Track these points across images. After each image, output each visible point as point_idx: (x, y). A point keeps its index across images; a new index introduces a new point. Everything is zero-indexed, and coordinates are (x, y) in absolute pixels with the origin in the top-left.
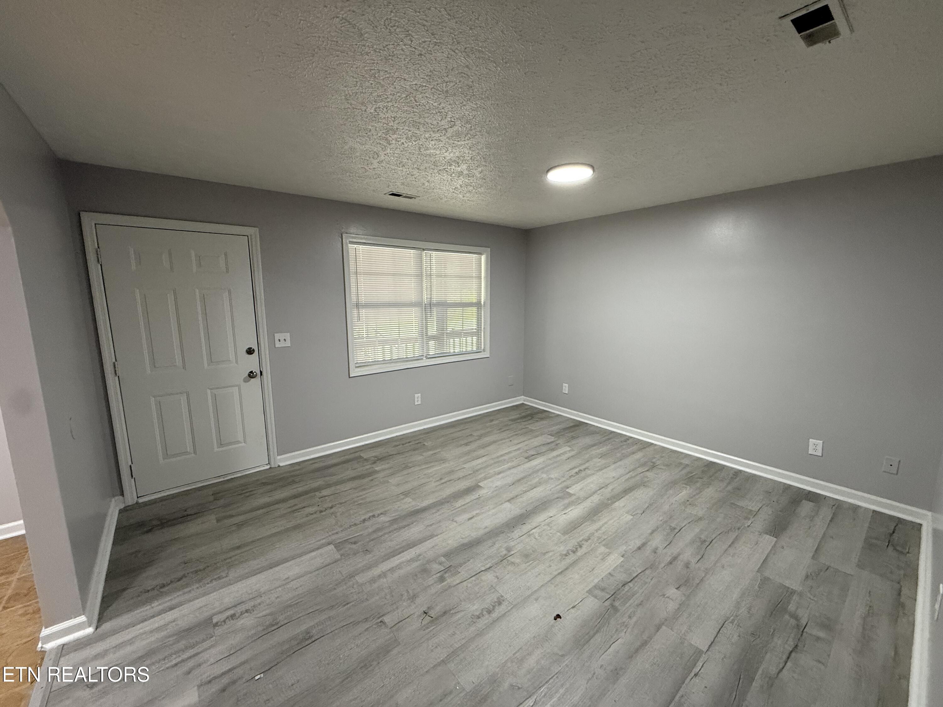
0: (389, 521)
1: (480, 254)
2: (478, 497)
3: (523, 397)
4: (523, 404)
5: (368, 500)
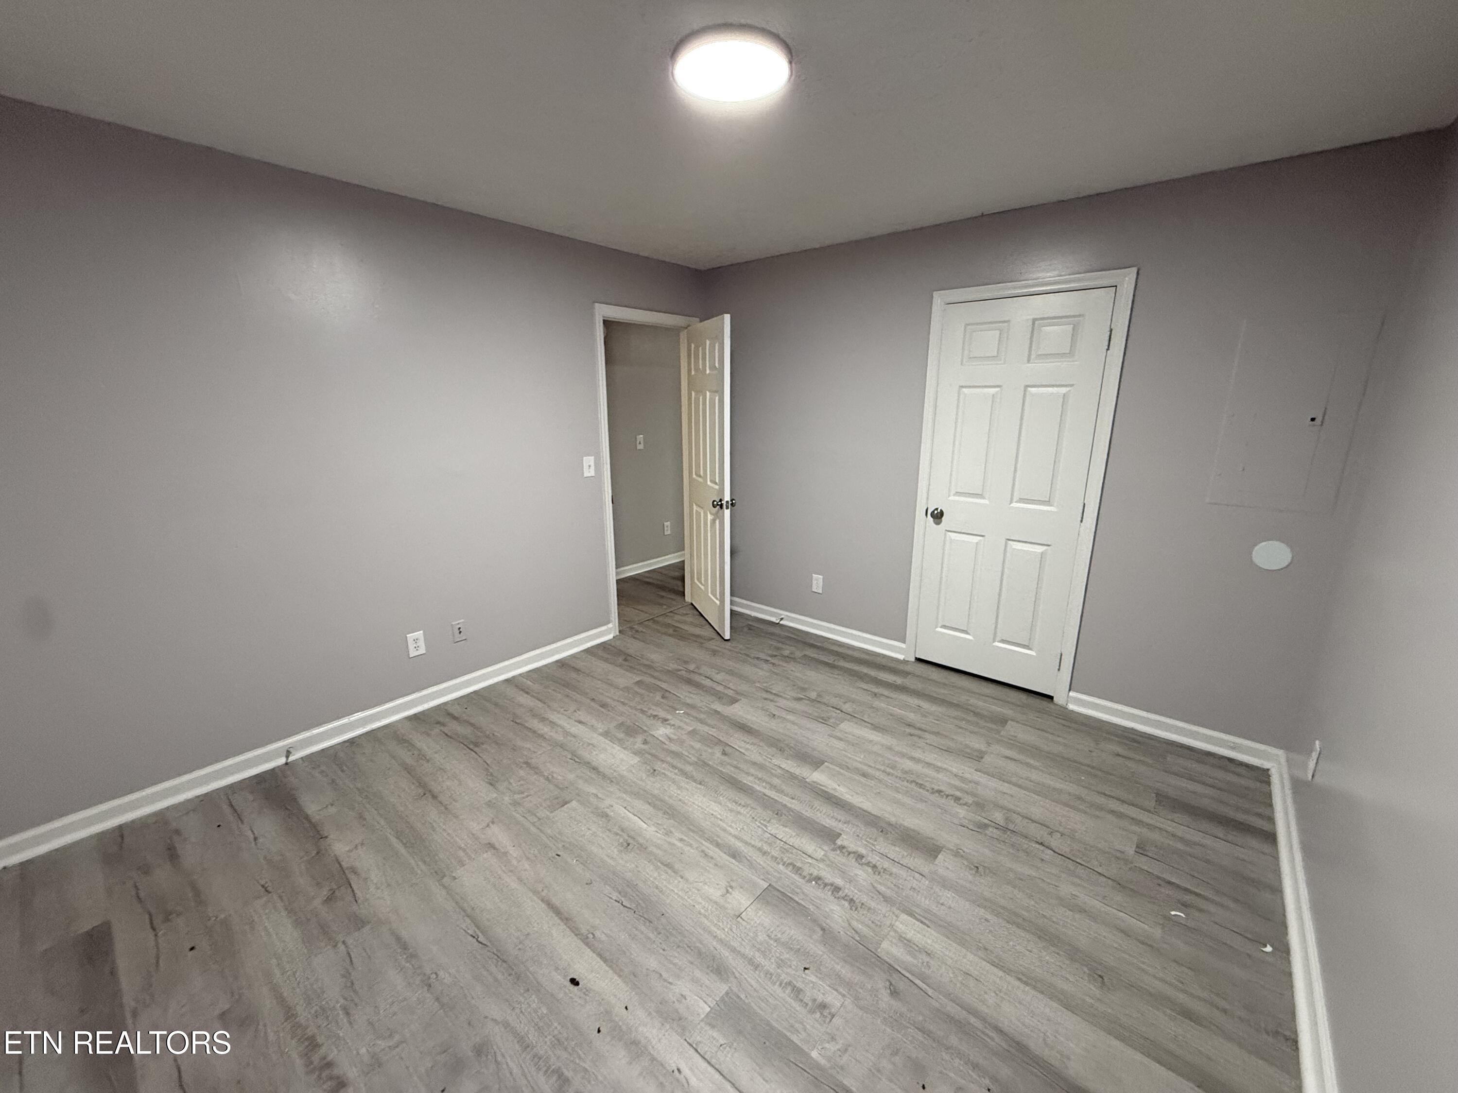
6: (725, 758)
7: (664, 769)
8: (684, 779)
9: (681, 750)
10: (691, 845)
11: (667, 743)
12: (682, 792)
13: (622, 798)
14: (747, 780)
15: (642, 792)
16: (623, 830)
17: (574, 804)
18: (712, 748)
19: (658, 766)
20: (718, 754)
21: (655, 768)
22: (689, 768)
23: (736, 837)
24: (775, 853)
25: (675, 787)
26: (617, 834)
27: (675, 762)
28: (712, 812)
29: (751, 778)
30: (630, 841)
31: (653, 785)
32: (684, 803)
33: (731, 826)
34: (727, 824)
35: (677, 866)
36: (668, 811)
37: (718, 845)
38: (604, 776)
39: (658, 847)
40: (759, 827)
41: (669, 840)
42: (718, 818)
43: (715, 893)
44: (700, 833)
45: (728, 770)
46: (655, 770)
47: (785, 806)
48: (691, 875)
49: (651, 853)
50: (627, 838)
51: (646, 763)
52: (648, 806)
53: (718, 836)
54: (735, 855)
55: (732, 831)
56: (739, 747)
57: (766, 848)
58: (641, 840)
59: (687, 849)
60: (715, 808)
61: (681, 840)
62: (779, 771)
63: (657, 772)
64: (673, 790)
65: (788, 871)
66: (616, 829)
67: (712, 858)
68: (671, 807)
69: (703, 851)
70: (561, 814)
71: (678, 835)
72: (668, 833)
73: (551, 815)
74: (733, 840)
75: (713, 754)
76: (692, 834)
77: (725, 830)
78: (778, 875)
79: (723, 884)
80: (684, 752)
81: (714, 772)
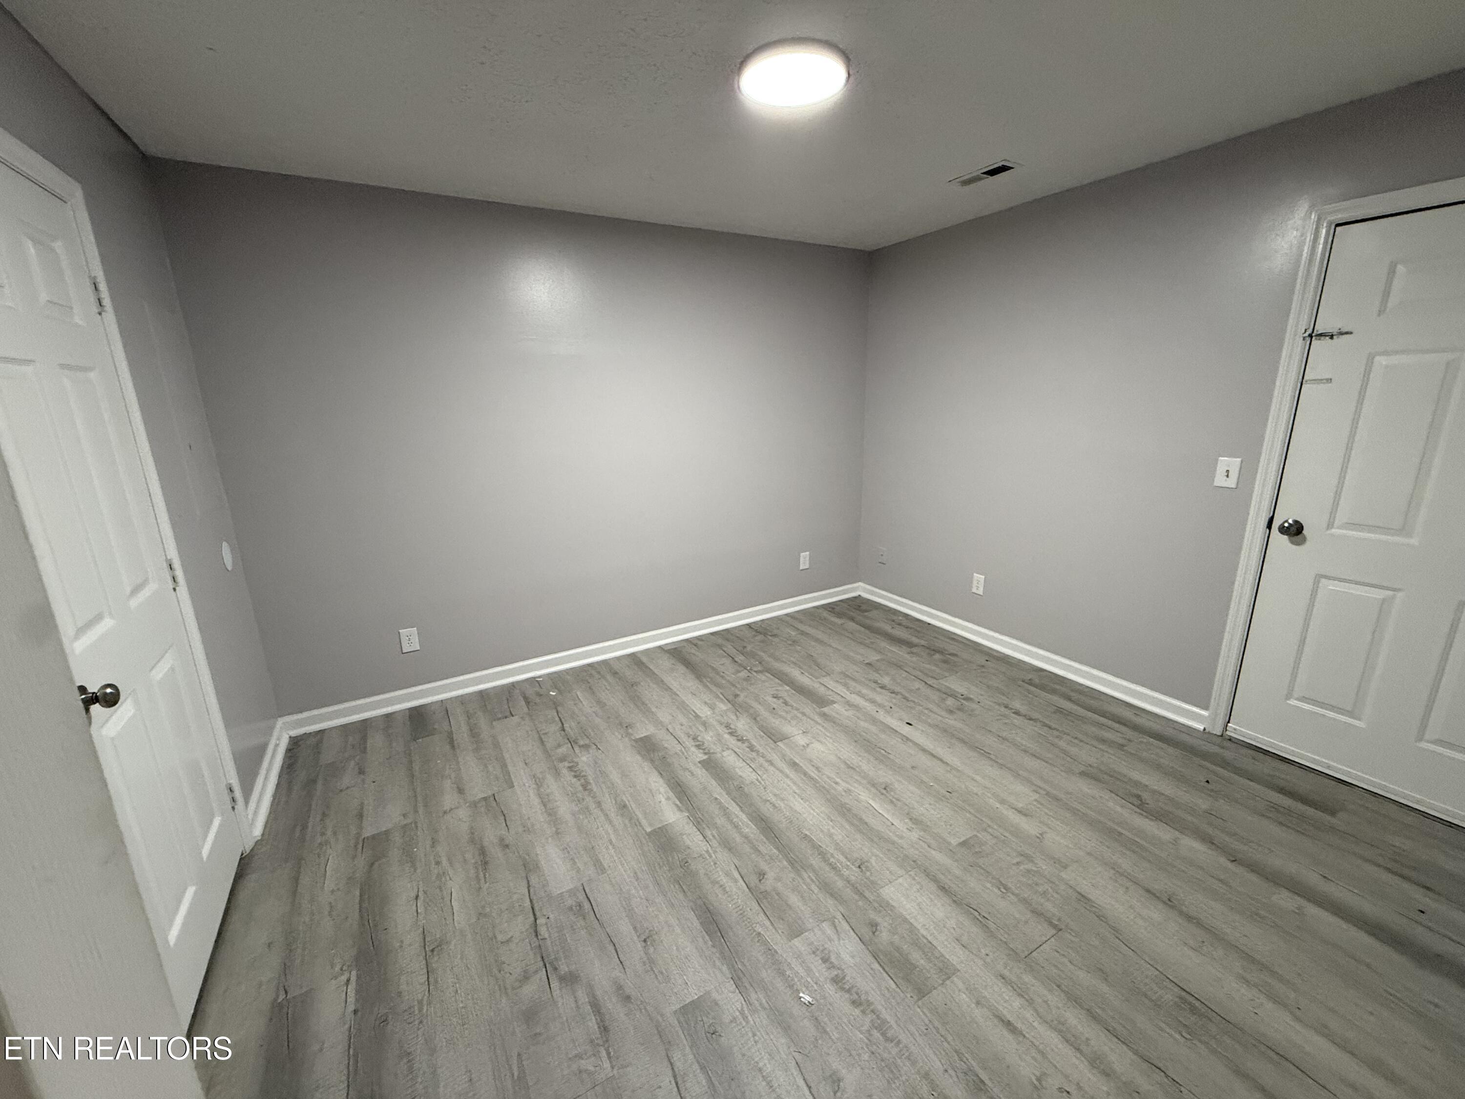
6: (764, 866)
7: (848, 868)
8: (824, 846)
9: (821, 896)
10: (829, 777)
11: (840, 917)
12: (829, 830)
13: (897, 836)
14: (750, 829)
15: (876, 839)
16: (892, 802)
17: (954, 841)
18: (774, 889)
19: (853, 874)
20: (771, 875)
21: (858, 870)
22: (816, 861)
23: (787, 776)
24: (761, 760)
25: (835, 838)
26: (898, 800)
27: (831, 875)
28: (802, 802)
29: (746, 830)
30: (884, 792)
31: (862, 848)
32: (829, 817)
33: (789, 786)
34: (791, 788)
35: (842, 766)
36: (845, 811)
37: (805, 774)
38: (927, 874)
39: (860, 784)
40: (763, 780)
41: (847, 786)
42: (798, 795)
43: (817, 745)
44: (818, 785)
45: (768, 849)
46: (859, 867)
47: (728, 794)
48: (832, 758)
49: (864, 778)
50: (888, 795)
51: (873, 883)
52: (867, 820)
53: (802, 779)
54: (794, 765)
55: (789, 782)
56: (736, 881)
57: (766, 764)
58: (873, 790)
59: (833, 775)
60: (798, 805)
61: (836, 783)
62: (708, 833)
63: (857, 865)
64: (839, 835)
65: (758, 747)
66: (899, 804)
67: (813, 766)
68: (843, 815)
69: (819, 771)
70: (965, 834)
71: (840, 788)
72: (848, 791)
73: (975, 833)
74: (791, 776)
75: (778, 879)
76: (826, 786)
77: (795, 783)
78: (767, 747)
79: (808, 750)
80: (816, 890)
81: (784, 849)
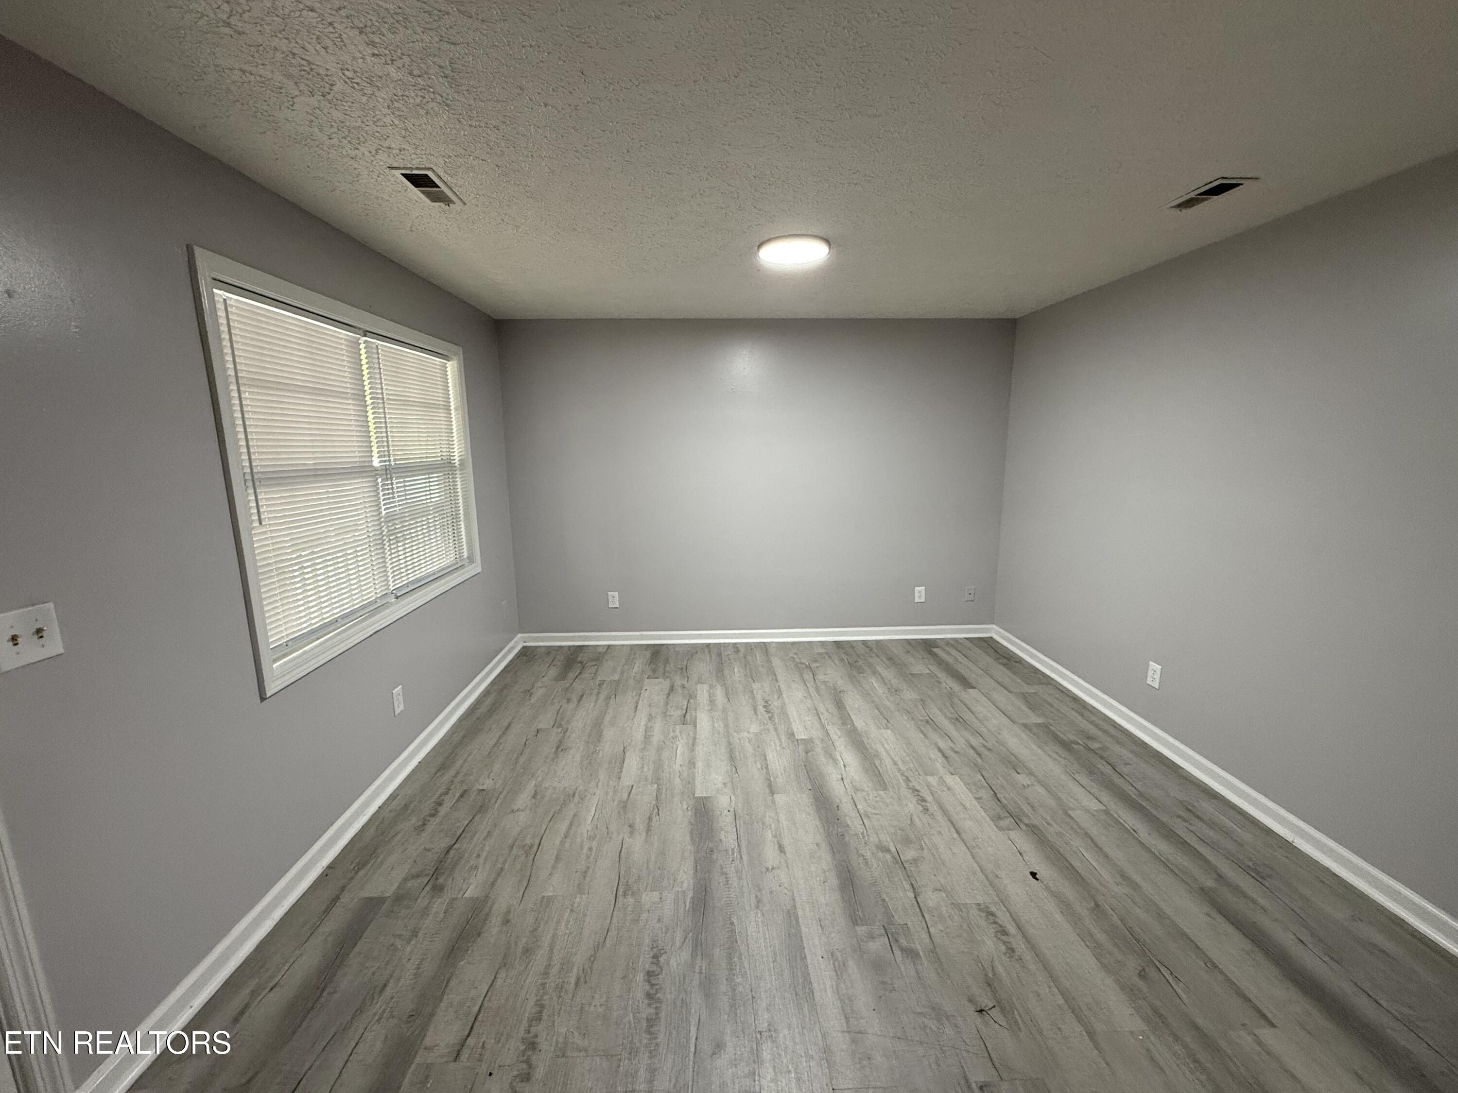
0: (694, 956)
1: (446, 358)
2: (732, 814)
3: (520, 635)
4: (524, 647)
5: (579, 959)
